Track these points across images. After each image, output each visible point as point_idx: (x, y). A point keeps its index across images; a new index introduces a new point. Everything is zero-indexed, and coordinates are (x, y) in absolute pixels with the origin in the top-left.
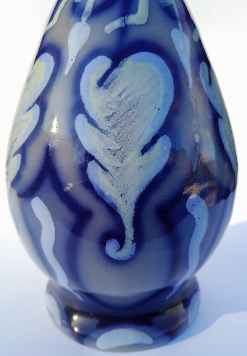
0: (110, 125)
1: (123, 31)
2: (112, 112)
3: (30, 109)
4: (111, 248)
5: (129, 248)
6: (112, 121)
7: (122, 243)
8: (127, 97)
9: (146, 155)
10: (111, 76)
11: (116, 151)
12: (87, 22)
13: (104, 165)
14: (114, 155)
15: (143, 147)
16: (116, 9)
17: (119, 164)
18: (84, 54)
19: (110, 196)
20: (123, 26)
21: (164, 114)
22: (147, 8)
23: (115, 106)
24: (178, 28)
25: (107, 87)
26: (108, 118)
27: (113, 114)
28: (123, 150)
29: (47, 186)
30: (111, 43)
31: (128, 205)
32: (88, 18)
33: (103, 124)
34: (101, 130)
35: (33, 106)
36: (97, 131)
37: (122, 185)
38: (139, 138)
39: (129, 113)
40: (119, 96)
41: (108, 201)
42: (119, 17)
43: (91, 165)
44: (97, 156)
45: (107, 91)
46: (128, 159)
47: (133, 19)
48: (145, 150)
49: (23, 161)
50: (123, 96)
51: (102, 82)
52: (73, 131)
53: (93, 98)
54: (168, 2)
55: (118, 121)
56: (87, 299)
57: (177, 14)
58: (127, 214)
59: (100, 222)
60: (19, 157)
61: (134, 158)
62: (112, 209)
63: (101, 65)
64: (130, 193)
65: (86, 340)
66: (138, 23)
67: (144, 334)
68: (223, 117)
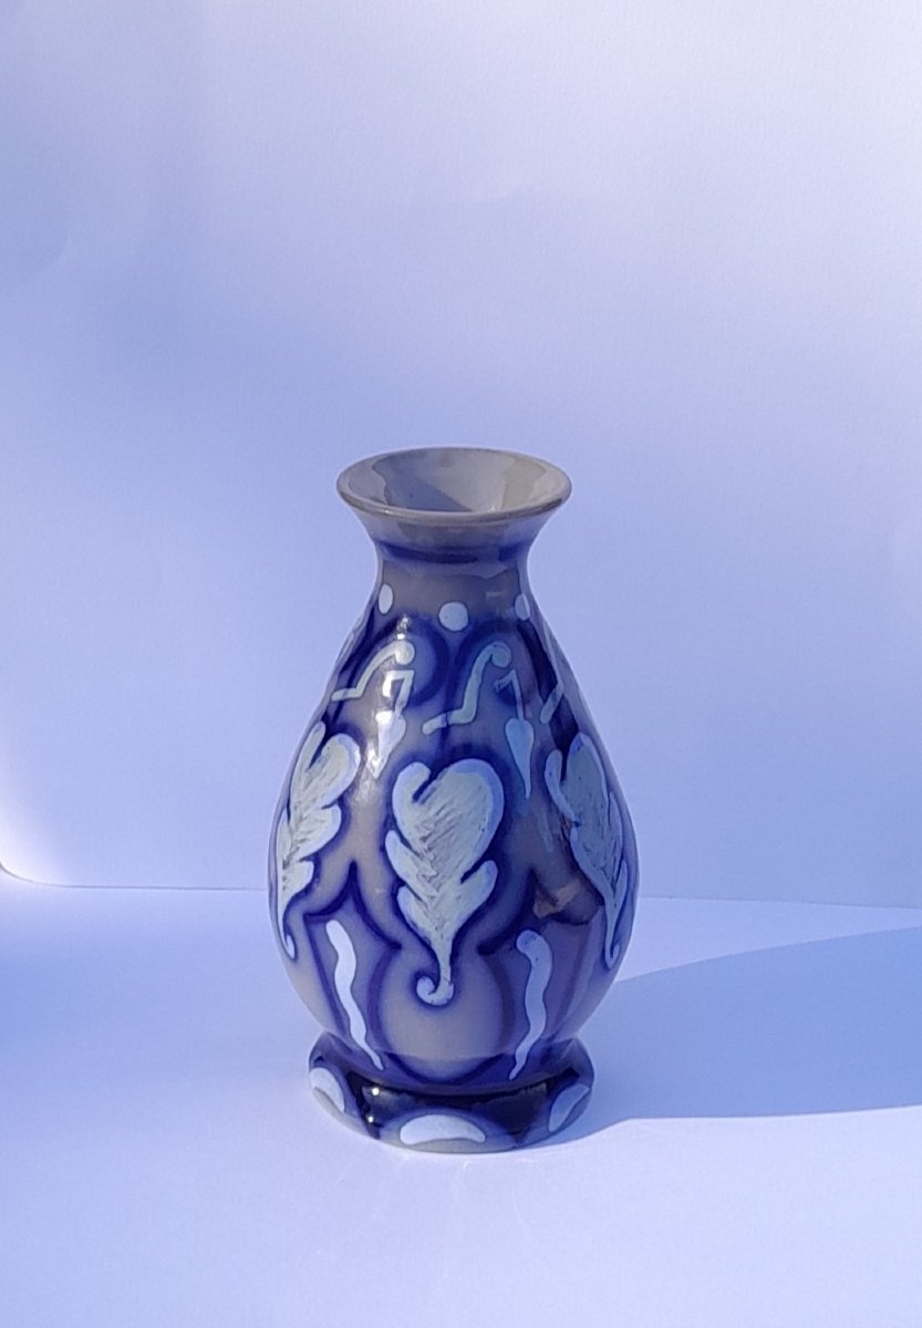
0: (426, 847)
1: (445, 732)
2: (428, 832)
3: (326, 807)
4: (424, 987)
5: (445, 990)
6: (428, 842)
7: (436, 984)
8: (446, 816)
9: (467, 883)
10: (429, 788)
11: (432, 877)
12: (402, 714)
13: (417, 893)
14: (429, 882)
15: (463, 875)
16: (437, 702)
17: (434, 893)
18: (395, 759)
19: (423, 930)
20: (445, 725)
21: (489, 836)
22: (475, 699)
23: (432, 826)
24: (517, 717)
25: (423, 802)
26: (424, 839)
27: (430, 835)
28: (440, 877)
29: (349, 910)
30: (431, 747)
31: (445, 941)
32: (404, 710)
33: (418, 846)
34: (416, 853)
35: (331, 805)
36: (411, 853)
37: (438, 916)
38: (459, 864)
39: (448, 833)
40: (437, 814)
41: (421, 935)
42: (440, 714)
43: (403, 894)
44: (409, 882)
45: (423, 808)
46: (444, 888)
47: (457, 716)
48: (466, 877)
49: (317, 874)
50: (441, 815)
51: (418, 796)
52: (383, 849)
53: (408, 816)
54: (506, 680)
55: (435, 843)
56: (389, 1064)
57: (518, 695)
58: (443, 950)
59: (412, 958)
60: (310, 866)
61: (451, 886)
62: (425, 944)
63: (417, 773)
64: (447, 924)
65: (383, 1132)
66: (463, 721)
67: (472, 1126)
68: (583, 822)
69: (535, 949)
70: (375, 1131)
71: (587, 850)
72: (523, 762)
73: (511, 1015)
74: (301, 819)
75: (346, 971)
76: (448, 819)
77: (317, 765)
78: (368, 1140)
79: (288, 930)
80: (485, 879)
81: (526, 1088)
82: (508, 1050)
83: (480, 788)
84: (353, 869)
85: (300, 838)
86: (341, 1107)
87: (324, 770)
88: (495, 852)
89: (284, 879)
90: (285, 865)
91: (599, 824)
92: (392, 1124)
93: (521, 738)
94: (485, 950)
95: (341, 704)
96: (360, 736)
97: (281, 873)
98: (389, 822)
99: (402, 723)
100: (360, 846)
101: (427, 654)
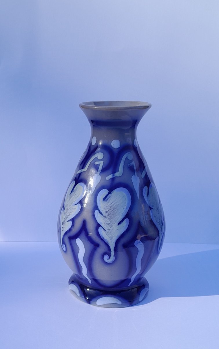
0: (107, 214)
1: (113, 179)
3: (76, 204)
4: (106, 258)
5: (112, 258)
6: (108, 213)
7: (110, 256)
8: (113, 205)
9: (120, 225)
10: (108, 197)
11: (109, 224)
12: (100, 174)
13: (104, 228)
14: (108, 225)
15: (118, 223)
16: (110, 170)
17: (110, 228)
18: (98, 187)
19: (106, 239)
20: (113, 177)
21: (127, 211)
22: (123, 169)
23: (109, 208)
24: (135, 175)
25: (106, 201)
26: (107, 212)
27: (108, 211)
28: (111, 223)
29: (83, 235)
30: (108, 184)
31: (113, 243)
32: (100, 173)
33: (105, 214)
34: (104, 216)
35: (77, 204)
36: (102, 216)
37: (111, 235)
38: (117, 219)
39: (114, 210)
41: (105, 241)
42: (112, 174)
43: (100, 229)
44: (102, 225)
45: (106, 202)
46: (113, 227)
47: (117, 174)
48: (119, 223)
49: (73, 225)
50: (112, 204)
51: (105, 199)
52: (94, 215)
53: (102, 205)
54: (132, 164)
55: (110, 213)
56: (94, 282)
57: (135, 168)
58: (112, 246)
59: (102, 249)
60: (71, 223)
61: (115, 226)
62: (107, 244)
63: (105, 192)
64: (113, 238)
65: (91, 302)
66: (119, 176)
67: (118, 300)
68: (154, 208)
69: (140, 246)
70: (89, 302)
71: (155, 217)
72: (137, 188)
73: (131, 266)
74: (68, 209)
75: (82, 253)
76: (114, 205)
77: (73, 193)
78: (87, 304)
79: (64, 243)
80: (125, 225)
81: (131, 289)
82: (129, 277)
83: (124, 196)
84: (84, 223)
85: (68, 215)
86: (79, 295)
87: (75, 194)
88: (128, 216)
89: (63, 227)
90: (63, 223)
91: (158, 210)
92: (94, 300)
93: (136, 182)
94: (125, 246)
95: (80, 174)
96: (85, 182)
97: (62, 226)
98: (96, 207)
99: (100, 177)
100: (86, 215)
101: (108, 155)
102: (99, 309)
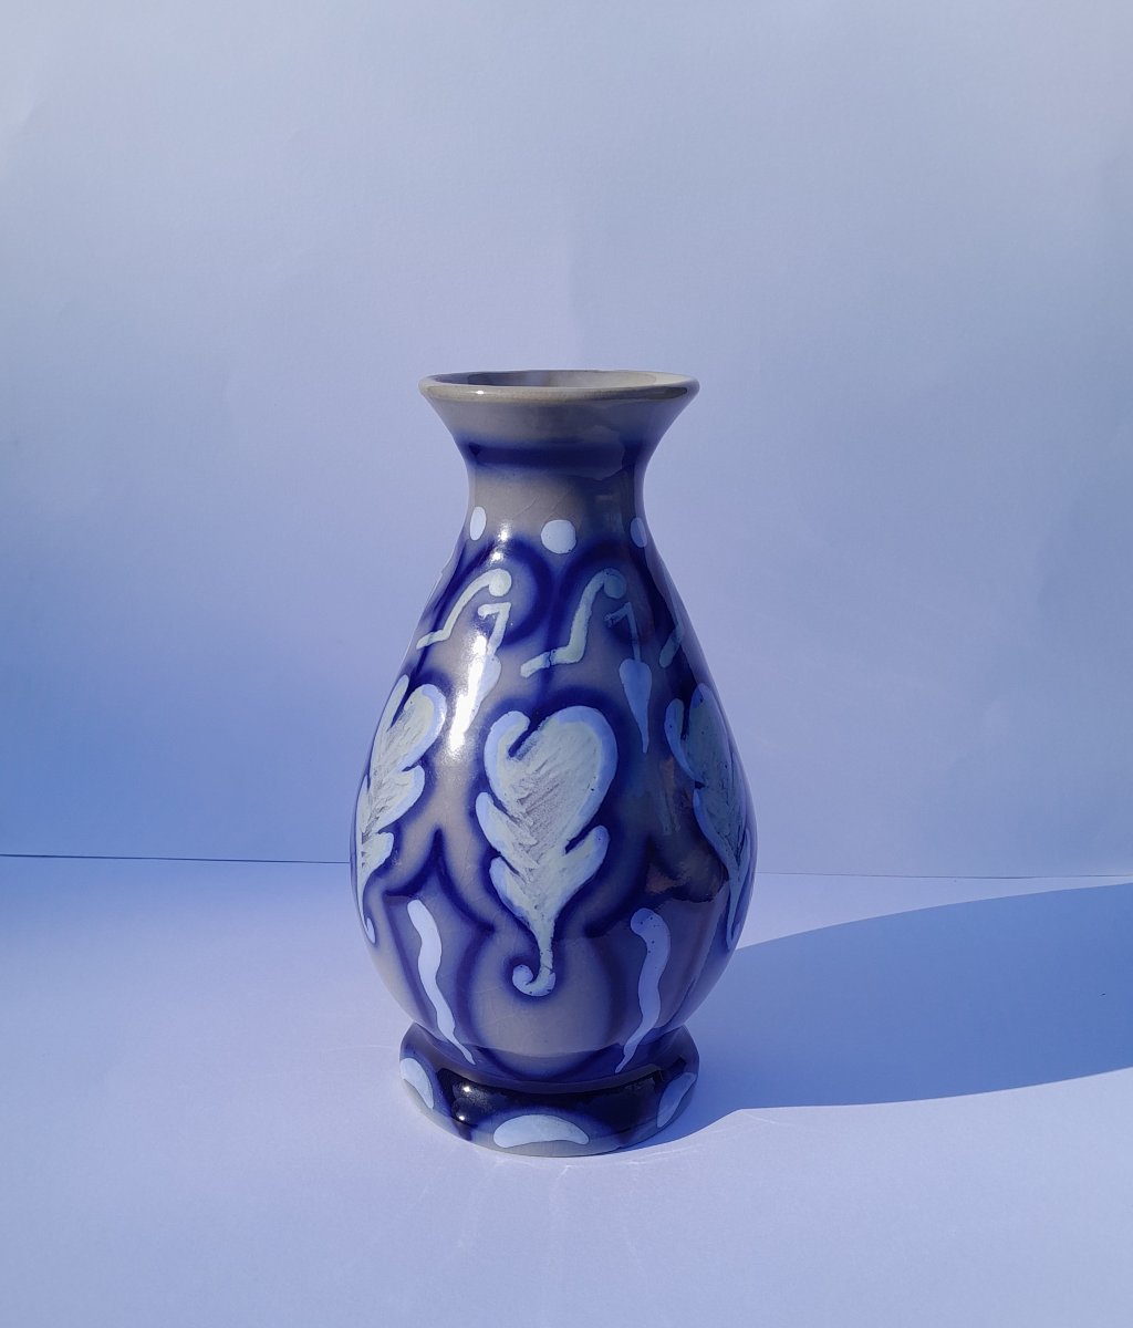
0: (524, 811)
1: (547, 674)
2: (527, 793)
3: (407, 769)
4: (521, 977)
5: (546, 979)
6: (526, 806)
7: (535, 972)
8: (548, 773)
9: (572, 853)
10: (527, 742)
11: (531, 846)
12: (496, 654)
13: (514, 865)
14: (528, 852)
15: (568, 843)
16: (538, 639)
17: (534, 865)
18: (488, 709)
19: (520, 908)
20: (548, 666)
21: (599, 797)
22: (584, 634)
23: (531, 786)
24: (633, 659)
25: (521, 758)
26: (522, 801)
27: (528, 796)
28: (539, 846)
30: (529, 691)
31: (545, 922)
32: (498, 649)
33: (514, 808)
34: (511, 817)
35: (413, 766)
36: (506, 818)
37: (538, 892)
38: (563, 829)
39: (552, 794)
40: (538, 770)
41: (517, 914)
42: (542, 652)
43: (496, 864)
44: (504, 852)
45: (521, 763)
46: (547, 859)
47: (563, 655)
48: (571, 845)
49: (397, 847)
50: (543, 771)
51: (514, 750)
52: (472, 814)
53: (502, 773)
54: (620, 613)
55: (535, 805)
56: (482, 1060)
57: (634, 631)
58: (543, 931)
59: (507, 942)
60: (389, 838)
61: (554, 857)
62: (522, 925)
63: (516, 723)
64: (548, 904)
65: (476, 1133)
66: (569, 661)
67: (574, 1127)
68: (707, 783)
69: (652, 930)
70: (467, 1130)
71: (712, 815)
72: (639, 708)
73: (621, 1005)
74: (380, 786)
75: (430, 958)
76: (551, 776)
77: (399, 723)
78: (457, 1141)
79: (368, 913)
80: (593, 850)
81: (632, 1083)
82: (618, 1040)
83: (589, 740)
84: (438, 840)
85: (379, 806)
86: (430, 1104)
87: (406, 729)
88: (606, 815)
89: (363, 853)
90: (365, 838)
91: (723, 788)
92: (486, 1125)
93: (635, 683)
94: (593, 931)
95: (426, 650)
96: (447, 686)
97: (360, 848)
98: (481, 783)
99: (497, 665)
100: (446, 811)
101: (526, 582)
102: (502, 1160)
